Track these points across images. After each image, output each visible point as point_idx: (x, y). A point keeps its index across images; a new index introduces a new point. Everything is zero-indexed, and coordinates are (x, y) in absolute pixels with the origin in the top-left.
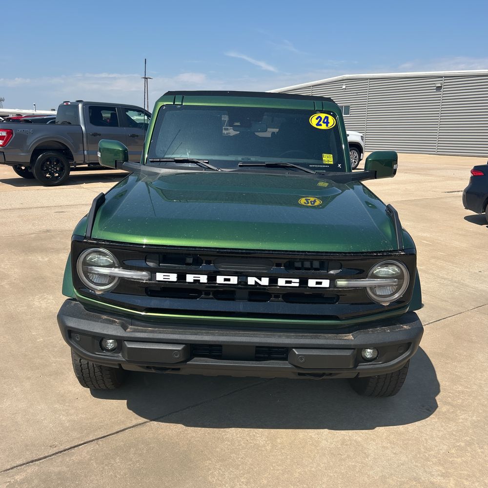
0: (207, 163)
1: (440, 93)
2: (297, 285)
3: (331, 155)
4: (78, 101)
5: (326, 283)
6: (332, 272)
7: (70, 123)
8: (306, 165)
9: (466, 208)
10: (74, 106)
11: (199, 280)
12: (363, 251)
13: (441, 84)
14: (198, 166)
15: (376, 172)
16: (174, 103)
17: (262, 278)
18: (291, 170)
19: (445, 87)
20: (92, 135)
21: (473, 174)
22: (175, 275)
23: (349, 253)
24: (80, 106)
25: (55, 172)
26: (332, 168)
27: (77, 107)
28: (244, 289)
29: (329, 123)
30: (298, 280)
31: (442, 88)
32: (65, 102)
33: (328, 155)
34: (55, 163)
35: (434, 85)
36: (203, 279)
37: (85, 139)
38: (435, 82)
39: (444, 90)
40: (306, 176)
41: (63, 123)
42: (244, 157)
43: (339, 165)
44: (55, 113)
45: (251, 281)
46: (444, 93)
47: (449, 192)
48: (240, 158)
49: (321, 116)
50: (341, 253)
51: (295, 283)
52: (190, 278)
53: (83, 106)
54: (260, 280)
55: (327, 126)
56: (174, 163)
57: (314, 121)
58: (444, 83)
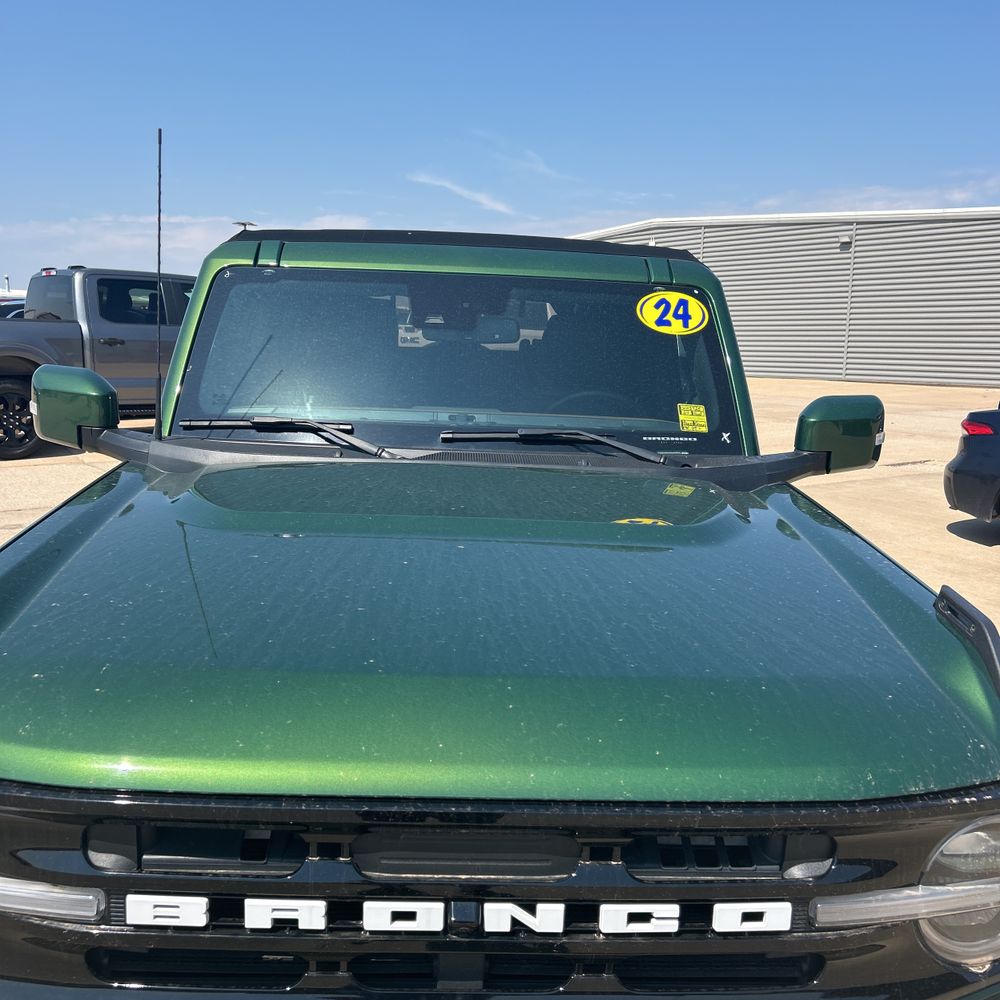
0: (350, 432)
1: (849, 255)
2: (673, 927)
3: (702, 408)
4: (73, 268)
5: (778, 916)
6: (797, 872)
7: (58, 318)
8: (634, 437)
9: (954, 507)
10: (65, 280)
11: (295, 921)
12: (913, 790)
13: (851, 237)
14: (323, 442)
15: (829, 453)
16: (256, 261)
17: (540, 907)
18: (592, 451)
19: (858, 243)
20: (105, 343)
21: (967, 430)
22: (202, 903)
23: (864, 802)
24: (78, 277)
25: (16, 427)
26: (705, 444)
27: (69, 280)
28: (471, 947)
29: (690, 317)
30: (674, 910)
31: (853, 246)
32: (45, 269)
33: (693, 407)
34: (18, 407)
35: (837, 239)
36: (311, 914)
37: (88, 353)
38: (838, 234)
39: (858, 249)
40: (636, 470)
41: (41, 317)
42: (456, 411)
43: (725, 436)
44: (23, 293)
45: (498, 917)
46: (857, 254)
47: (894, 465)
48: (443, 416)
49: (668, 299)
50: (834, 804)
51: (665, 918)
52: (259, 913)
53: (84, 278)
54: (532, 911)
55: (686, 325)
56: (253, 431)
57: (648, 313)
58: (857, 235)
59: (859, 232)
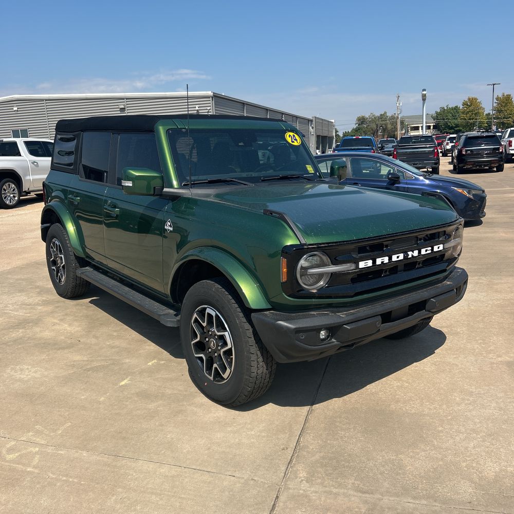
2: (430, 252)
11: (384, 261)
13: (124, 105)
17: (414, 251)
19: (128, 108)
22: (371, 261)
30: (430, 248)
31: (126, 110)
33: (309, 166)
35: (117, 107)
38: (117, 104)
39: (129, 111)
43: (318, 174)
58: (127, 104)
59: (128, 103)
